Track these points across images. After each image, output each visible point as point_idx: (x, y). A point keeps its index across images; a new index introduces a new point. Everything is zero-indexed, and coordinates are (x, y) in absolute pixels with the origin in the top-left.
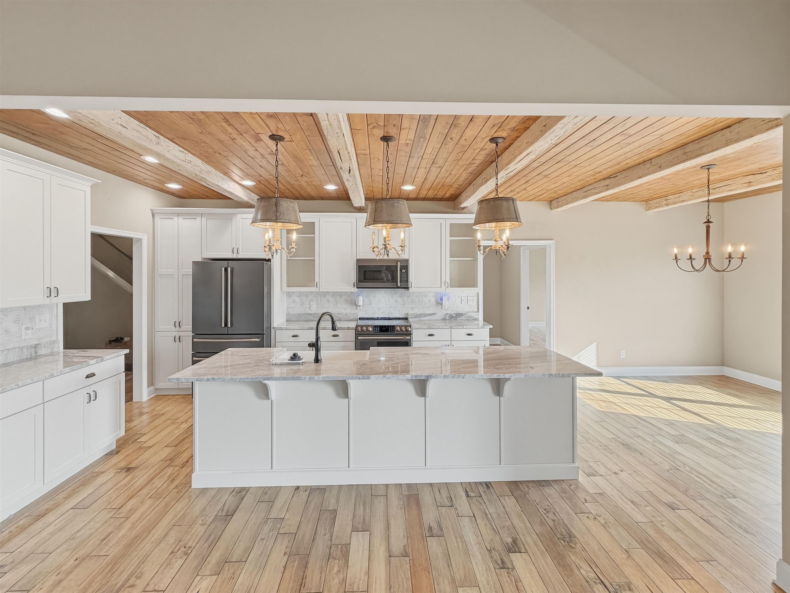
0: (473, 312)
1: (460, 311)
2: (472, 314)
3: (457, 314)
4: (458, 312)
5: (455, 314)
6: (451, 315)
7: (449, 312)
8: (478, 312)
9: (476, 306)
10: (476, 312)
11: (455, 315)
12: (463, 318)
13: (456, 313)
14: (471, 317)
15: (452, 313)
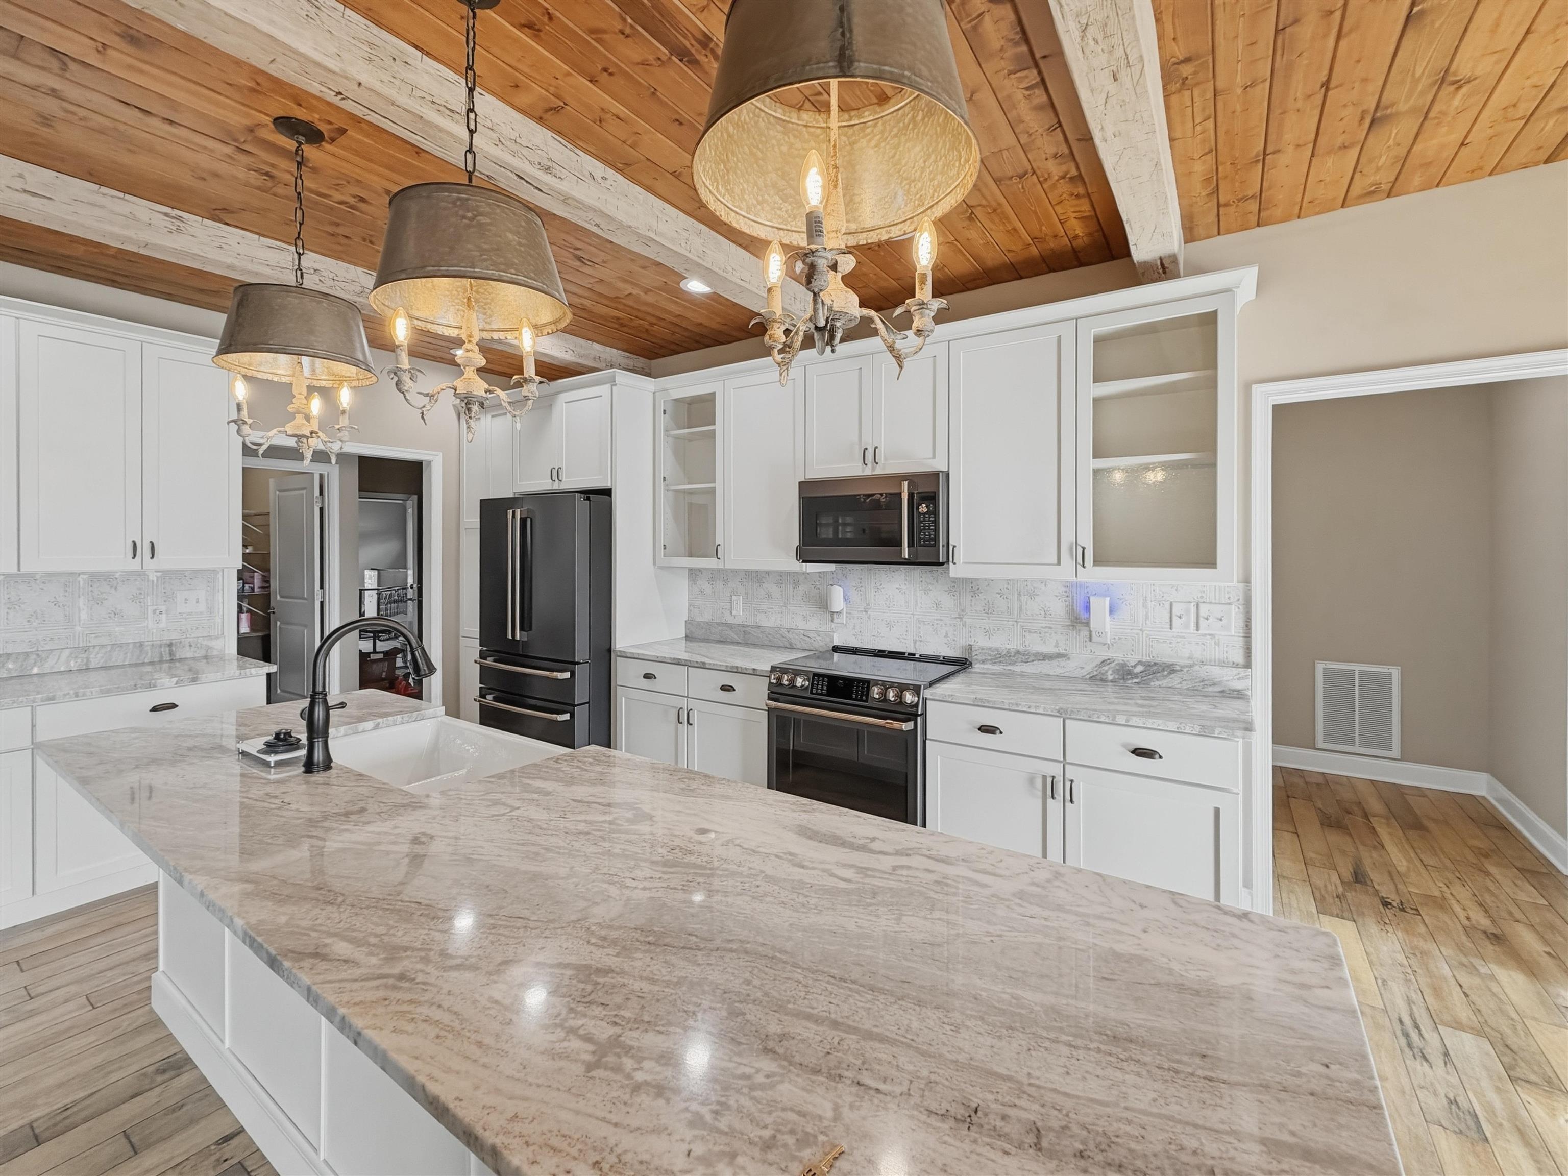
0: (1223, 664)
1: (1164, 653)
2: (1217, 672)
3: (1148, 665)
4: (1157, 660)
5: (1140, 663)
6: (1123, 665)
7: (1119, 656)
8: (1248, 665)
9: (1239, 642)
10: (1235, 665)
11: (1139, 668)
12: (1174, 681)
13: (1145, 659)
14: (1214, 684)
15: (1132, 660)
